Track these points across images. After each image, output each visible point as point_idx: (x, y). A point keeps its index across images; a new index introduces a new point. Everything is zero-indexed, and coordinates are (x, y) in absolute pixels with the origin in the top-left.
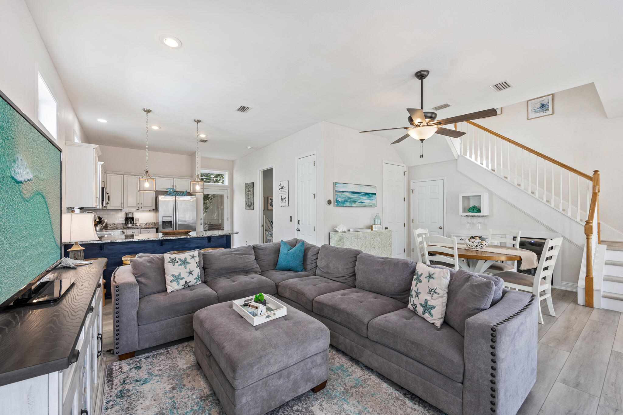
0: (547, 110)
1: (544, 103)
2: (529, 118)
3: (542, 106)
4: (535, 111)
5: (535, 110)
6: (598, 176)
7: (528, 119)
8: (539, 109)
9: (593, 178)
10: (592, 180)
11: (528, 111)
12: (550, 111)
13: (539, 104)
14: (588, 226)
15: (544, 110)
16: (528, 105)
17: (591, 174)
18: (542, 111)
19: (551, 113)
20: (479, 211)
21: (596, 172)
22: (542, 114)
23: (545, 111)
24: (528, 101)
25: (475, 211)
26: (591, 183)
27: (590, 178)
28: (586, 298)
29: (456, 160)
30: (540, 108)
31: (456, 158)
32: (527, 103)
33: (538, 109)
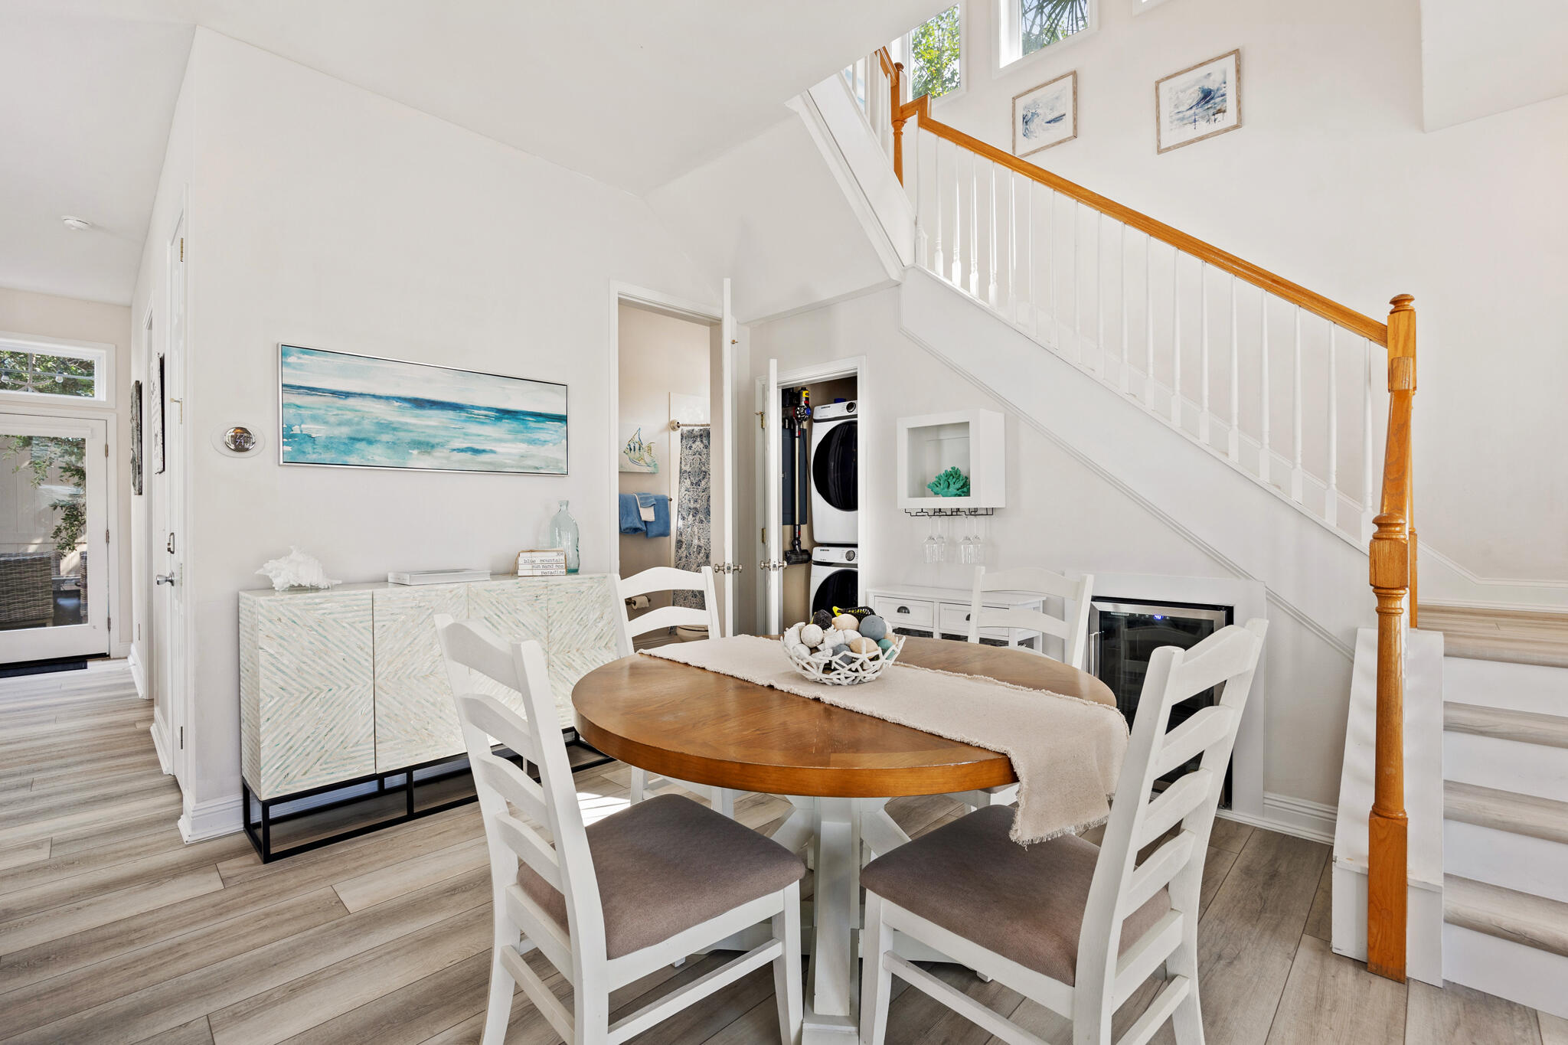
0: (1219, 111)
1: (1210, 85)
2: (1163, 146)
3: (1204, 98)
4: (1182, 119)
5: (1181, 115)
6: (1409, 318)
7: (1160, 151)
8: (1194, 108)
9: (1390, 331)
10: (1384, 342)
11: (1158, 118)
12: (1230, 118)
13: (1192, 90)
14: (1386, 546)
15: (1212, 111)
16: (1158, 97)
17: (1381, 314)
18: (1203, 118)
19: (1235, 123)
20: (965, 489)
21: (1399, 303)
22: (1203, 128)
23: (1214, 115)
24: (1158, 83)
25: (953, 489)
26: (1380, 355)
27: (1379, 333)
28: (1369, 928)
29: (898, 285)
30: (1198, 104)
31: (895, 275)
32: (1157, 89)
33: (1192, 111)
